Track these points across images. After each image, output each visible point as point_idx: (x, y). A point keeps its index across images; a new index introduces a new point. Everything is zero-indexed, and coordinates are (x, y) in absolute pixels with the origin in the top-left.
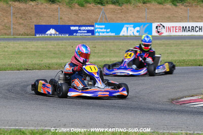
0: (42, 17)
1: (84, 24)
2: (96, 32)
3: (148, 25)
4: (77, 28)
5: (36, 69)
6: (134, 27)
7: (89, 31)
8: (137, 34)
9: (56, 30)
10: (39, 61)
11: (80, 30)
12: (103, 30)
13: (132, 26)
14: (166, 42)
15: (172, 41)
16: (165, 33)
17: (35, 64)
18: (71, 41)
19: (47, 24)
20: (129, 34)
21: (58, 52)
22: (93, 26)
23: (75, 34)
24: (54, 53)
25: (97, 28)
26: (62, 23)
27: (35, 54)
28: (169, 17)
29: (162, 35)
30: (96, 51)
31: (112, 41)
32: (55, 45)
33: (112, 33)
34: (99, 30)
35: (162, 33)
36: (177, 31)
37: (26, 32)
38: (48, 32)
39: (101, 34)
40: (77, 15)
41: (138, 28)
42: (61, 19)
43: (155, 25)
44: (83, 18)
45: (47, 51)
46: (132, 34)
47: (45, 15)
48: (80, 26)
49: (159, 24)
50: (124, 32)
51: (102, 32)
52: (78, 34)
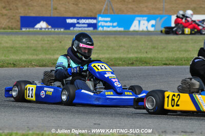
0: (32, 6)
1: (82, 16)
2: (99, 26)
4: (75, 21)
6: (148, 21)
7: (90, 25)
8: (152, 29)
9: (49, 23)
11: (78, 23)
12: (108, 24)
13: (146, 18)
18: (61, 36)
19: (37, 15)
20: (141, 29)
21: (39, 48)
22: (95, 18)
23: (72, 28)
24: (34, 50)
25: (101, 21)
26: (56, 15)
32: (39, 39)
33: (119, 27)
34: (103, 24)
37: (10, 25)
39: (105, 29)
40: (77, 4)
41: (153, 22)
42: (56, 9)
44: (84, 9)
45: (26, 47)
46: (145, 29)
47: (35, 4)
48: (78, 18)
50: (135, 26)
51: (106, 26)
52: (75, 29)
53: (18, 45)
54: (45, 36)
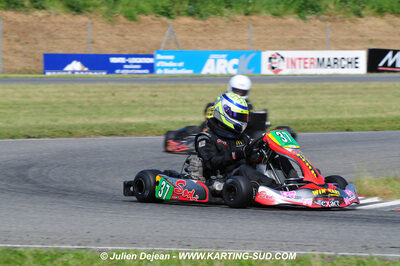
0: (58, 39)
1: (132, 53)
2: (158, 68)
3: (254, 54)
4: (122, 60)
5: (45, 136)
6: (229, 59)
7: (144, 66)
9: (85, 64)
10: (52, 120)
11: (127, 63)
12: (171, 64)
13: (224, 56)
14: (287, 86)
15: (297, 85)
16: (285, 70)
17: (43, 127)
18: (111, 84)
19: (66, 52)
20: (218, 72)
21: (86, 104)
22: (151, 56)
23: (117, 71)
24: (79, 107)
26: (94, 51)
27: (43, 108)
28: (293, 42)
29: (280, 73)
30: (157, 103)
31: (186, 84)
32: (82, 91)
33: (188, 69)
34: (163, 64)
35: (280, 70)
36: (307, 65)
37: (27, 66)
38: (69, 68)
39: (167, 72)
40: (123, 36)
41: (235, 61)
42: (93, 42)
43: (266, 55)
44: (133, 41)
45: (66, 102)
46: (224, 72)
47: (62, 35)
48: (127, 56)
49: (274, 52)
50: (209, 68)
51: (167, 67)
52: (123, 71)
53: (53, 100)
54: (88, 85)
